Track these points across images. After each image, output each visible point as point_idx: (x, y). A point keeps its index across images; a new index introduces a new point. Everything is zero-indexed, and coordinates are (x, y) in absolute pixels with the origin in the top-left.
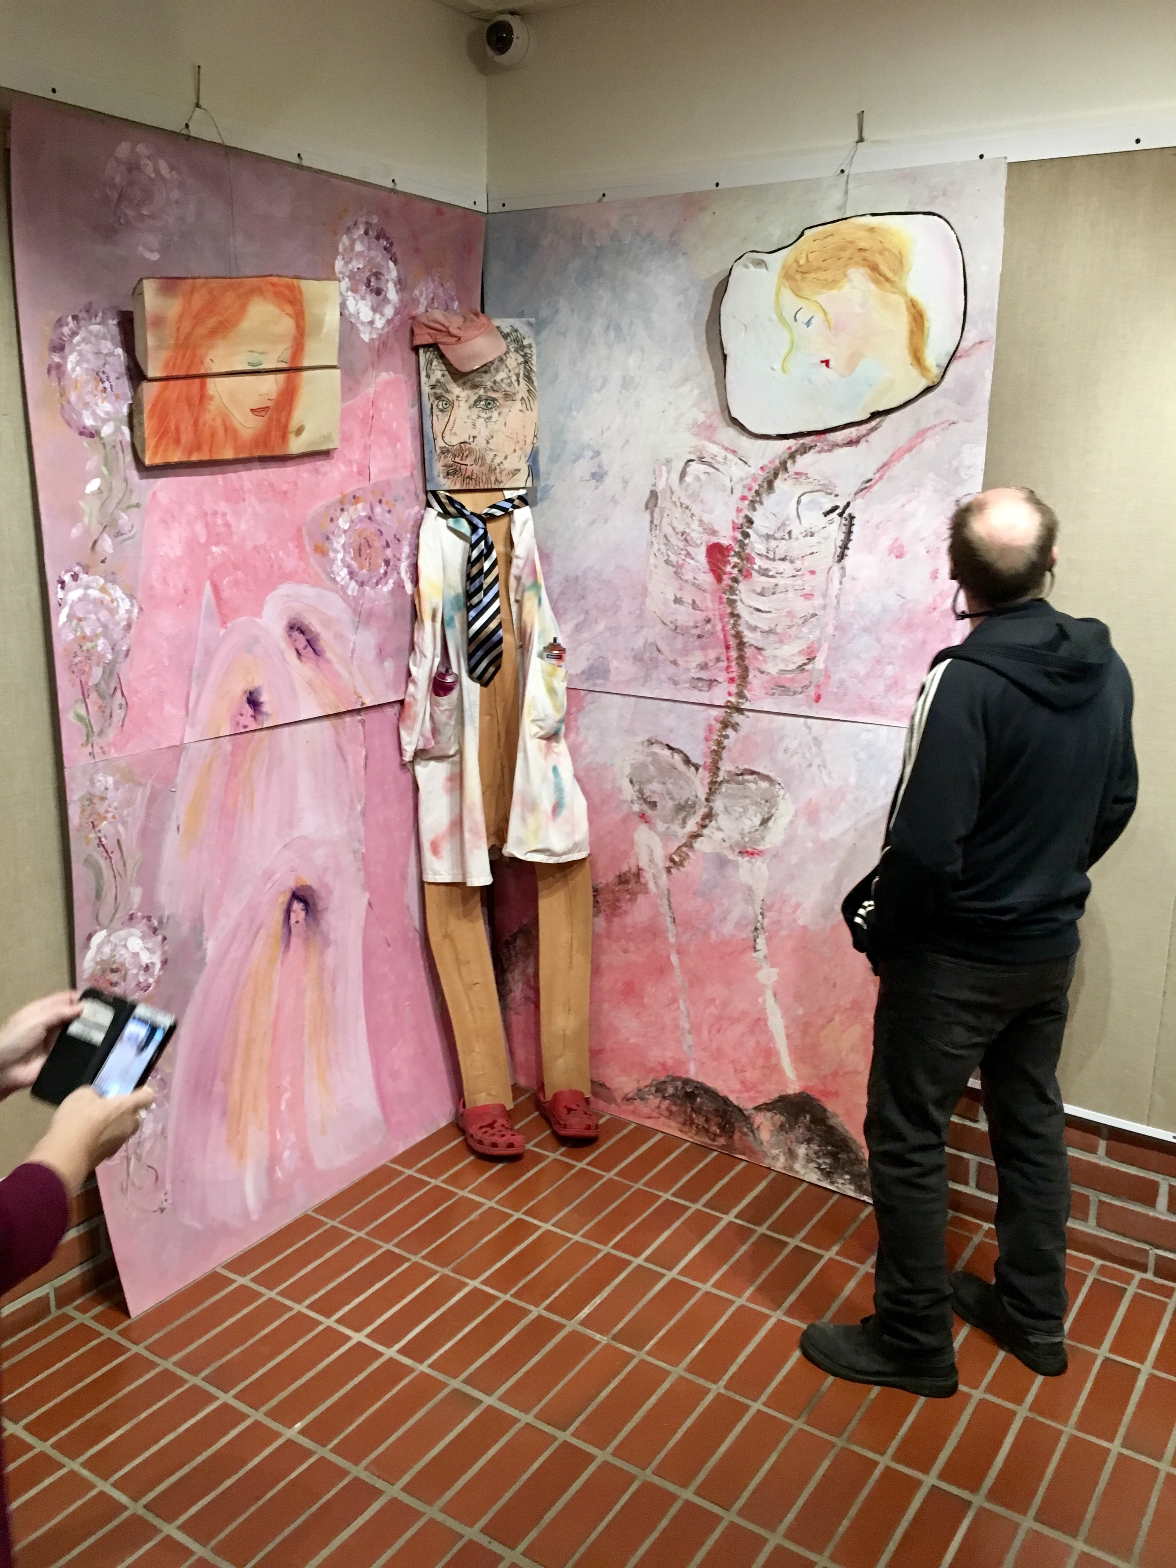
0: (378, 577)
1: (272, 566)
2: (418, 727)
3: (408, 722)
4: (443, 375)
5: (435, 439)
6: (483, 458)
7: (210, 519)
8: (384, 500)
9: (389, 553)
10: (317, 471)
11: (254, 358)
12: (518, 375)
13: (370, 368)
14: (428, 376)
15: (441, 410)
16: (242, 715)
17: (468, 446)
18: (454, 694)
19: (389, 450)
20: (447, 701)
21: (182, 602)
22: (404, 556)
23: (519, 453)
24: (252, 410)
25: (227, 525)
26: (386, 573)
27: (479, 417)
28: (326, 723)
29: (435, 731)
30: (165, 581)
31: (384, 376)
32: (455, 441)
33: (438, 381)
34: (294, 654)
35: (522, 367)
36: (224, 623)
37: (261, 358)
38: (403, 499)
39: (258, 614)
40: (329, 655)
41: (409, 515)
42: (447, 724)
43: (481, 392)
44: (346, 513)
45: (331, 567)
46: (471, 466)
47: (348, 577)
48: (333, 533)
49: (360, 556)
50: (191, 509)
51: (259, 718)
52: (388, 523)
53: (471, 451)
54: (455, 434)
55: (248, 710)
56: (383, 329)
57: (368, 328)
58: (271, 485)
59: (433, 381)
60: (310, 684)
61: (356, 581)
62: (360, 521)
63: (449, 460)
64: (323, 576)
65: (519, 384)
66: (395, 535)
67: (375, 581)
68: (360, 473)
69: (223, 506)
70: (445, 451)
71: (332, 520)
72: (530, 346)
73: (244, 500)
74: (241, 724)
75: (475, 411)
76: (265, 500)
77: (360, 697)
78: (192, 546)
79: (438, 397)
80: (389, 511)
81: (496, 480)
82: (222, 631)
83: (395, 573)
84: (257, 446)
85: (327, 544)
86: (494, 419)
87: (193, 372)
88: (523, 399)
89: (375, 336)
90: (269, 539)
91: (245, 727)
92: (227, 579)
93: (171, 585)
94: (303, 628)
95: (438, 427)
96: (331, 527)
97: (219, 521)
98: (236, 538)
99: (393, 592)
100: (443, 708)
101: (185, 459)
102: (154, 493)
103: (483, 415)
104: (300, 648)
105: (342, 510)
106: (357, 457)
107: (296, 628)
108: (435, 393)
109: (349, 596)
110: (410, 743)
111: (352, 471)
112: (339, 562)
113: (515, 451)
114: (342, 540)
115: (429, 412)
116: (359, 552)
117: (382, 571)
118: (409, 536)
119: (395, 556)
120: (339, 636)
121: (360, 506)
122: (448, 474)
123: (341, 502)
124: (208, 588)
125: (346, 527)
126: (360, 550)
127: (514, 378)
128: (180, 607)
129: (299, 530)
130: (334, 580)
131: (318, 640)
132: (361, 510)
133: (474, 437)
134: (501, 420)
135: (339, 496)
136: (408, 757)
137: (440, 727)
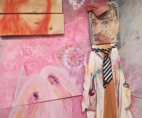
0: (77, 64)
1: (44, 61)
2: (86, 103)
3: (84, 101)
4: (95, 17)
5: (92, 32)
6: (104, 36)
7: (24, 50)
8: (79, 46)
9: (80, 59)
10: (59, 39)
11: (35, 10)
12: (114, 15)
13: (76, 16)
14: (91, 18)
15: (94, 26)
16: (32, 99)
17: (101, 33)
18: (95, 96)
19: (81, 35)
20: (93, 97)
21: (14, 70)
22: (85, 60)
23: (114, 34)
24: (35, 23)
25: (30, 51)
26: (79, 64)
27: (103, 26)
28: (60, 100)
29: (90, 104)
30: (8, 65)
31: (80, 18)
32: (97, 32)
33: (93, 19)
34: (50, 83)
35: (115, 13)
36: (27, 76)
37: (37, 10)
38: (85, 46)
39: (39, 73)
40: (61, 83)
41: (87, 50)
42: (93, 103)
43: (104, 20)
44: (68, 49)
45: (63, 62)
46: (101, 38)
47: (68, 64)
48: (64, 54)
49: (72, 59)
50: (19, 47)
51: (37, 100)
52: (80, 52)
53: (101, 34)
54: (97, 31)
55: (34, 98)
56: (80, 7)
57: (76, 7)
58: (45, 42)
59: (92, 19)
60: (55, 91)
61: (70, 66)
62: (72, 51)
63: (96, 37)
64: (60, 64)
65: (114, 17)
66: (82, 55)
67: (76, 65)
68: (72, 40)
69: (29, 47)
70: (95, 35)
71: (63, 51)
72: (117, 7)
73: (36, 46)
74: (31, 101)
75: (103, 25)
76: (42, 46)
77: (70, 94)
78: (18, 56)
79: (93, 23)
80: (81, 49)
81: (108, 41)
82: (27, 78)
83: (82, 64)
84: (37, 32)
85: (62, 57)
86: (107, 26)
87: (14, 12)
88: (115, 20)
89: (77, 9)
90: (44, 55)
91: (32, 102)
92: (29, 65)
93: (10, 66)
94: (53, 77)
95: (93, 29)
96: (63, 53)
97: (28, 50)
98: (33, 55)
99: (81, 68)
100: (92, 99)
101: (13, 34)
102: (6, 43)
103: (104, 25)
104: (52, 82)
105: (67, 49)
106: (72, 36)
107: (51, 77)
108: (93, 22)
109: (68, 69)
110: (84, 107)
111: (70, 40)
112: (65, 61)
113: (113, 34)
114: (66, 56)
115: (91, 26)
116: (71, 58)
117: (78, 63)
118: (87, 55)
119: (82, 60)
120: (65, 79)
121: (72, 48)
122: (96, 40)
123: (66, 47)
124: (23, 67)
125: (68, 53)
126: (72, 58)
127: (113, 16)
128: (13, 72)
129: (53, 53)
130: (64, 65)
131: (58, 80)
132: (72, 49)
133: (102, 31)
134: (109, 26)
135: (66, 45)
136: (83, 110)
137: (92, 103)
